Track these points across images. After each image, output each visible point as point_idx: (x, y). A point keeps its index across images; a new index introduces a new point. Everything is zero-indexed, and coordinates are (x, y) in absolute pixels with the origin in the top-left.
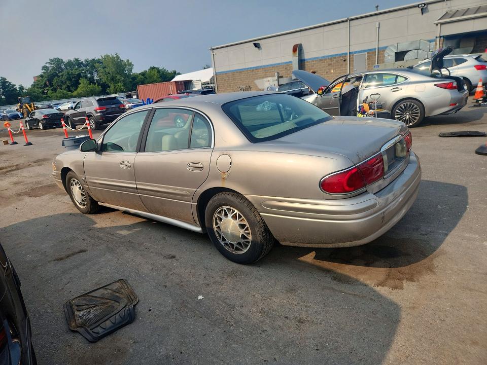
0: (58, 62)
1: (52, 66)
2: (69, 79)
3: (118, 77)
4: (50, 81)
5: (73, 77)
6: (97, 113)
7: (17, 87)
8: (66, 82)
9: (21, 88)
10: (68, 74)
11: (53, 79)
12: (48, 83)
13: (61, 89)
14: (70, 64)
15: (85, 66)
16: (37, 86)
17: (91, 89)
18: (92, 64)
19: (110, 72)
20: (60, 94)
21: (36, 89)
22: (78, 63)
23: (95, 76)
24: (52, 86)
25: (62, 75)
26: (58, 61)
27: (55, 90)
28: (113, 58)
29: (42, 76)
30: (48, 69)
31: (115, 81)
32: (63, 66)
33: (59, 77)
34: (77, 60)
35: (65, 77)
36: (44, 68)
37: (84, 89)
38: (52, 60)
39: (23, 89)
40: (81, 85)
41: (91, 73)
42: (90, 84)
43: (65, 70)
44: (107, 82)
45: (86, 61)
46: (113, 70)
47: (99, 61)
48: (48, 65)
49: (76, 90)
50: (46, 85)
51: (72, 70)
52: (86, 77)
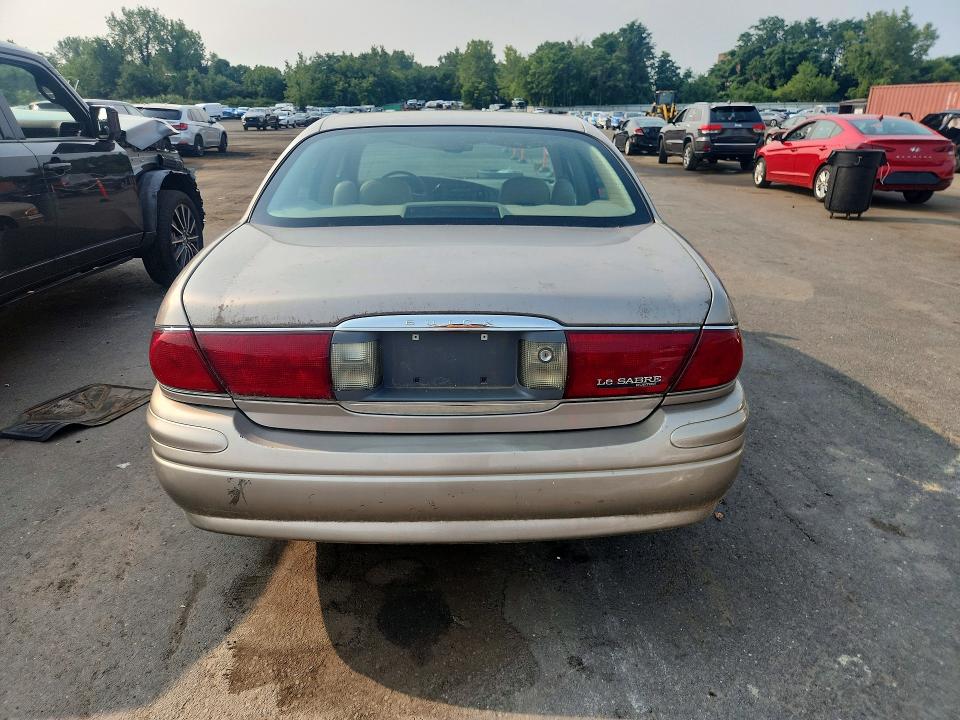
0: (776, 24)
1: (761, 32)
2: (781, 62)
3: (888, 63)
4: (744, 64)
5: (789, 59)
6: (701, 135)
7: (682, 72)
8: (770, 69)
9: (688, 75)
10: (783, 51)
11: (750, 60)
12: (739, 67)
13: (757, 81)
14: (796, 30)
15: (825, 35)
16: (717, 73)
17: (815, 88)
18: (840, 33)
19: (873, 52)
20: (748, 92)
21: (713, 78)
22: (813, 28)
23: (838, 59)
24: (743, 73)
25: (770, 54)
26: (774, 24)
27: (744, 82)
28: (894, 18)
29: (733, 53)
30: (750, 40)
31: (876, 72)
32: (780, 34)
33: (764, 55)
34: (813, 22)
35: (774, 58)
36: (746, 37)
37: (800, 86)
38: (763, 22)
39: (690, 76)
40: (797, 76)
41: (832, 53)
42: (818, 75)
43: (781, 44)
44: (857, 74)
45: (831, 25)
46: (883, 46)
47: (858, 27)
48: (753, 32)
49: (782, 85)
50: (733, 72)
51: (794, 43)
52: (816, 60)
